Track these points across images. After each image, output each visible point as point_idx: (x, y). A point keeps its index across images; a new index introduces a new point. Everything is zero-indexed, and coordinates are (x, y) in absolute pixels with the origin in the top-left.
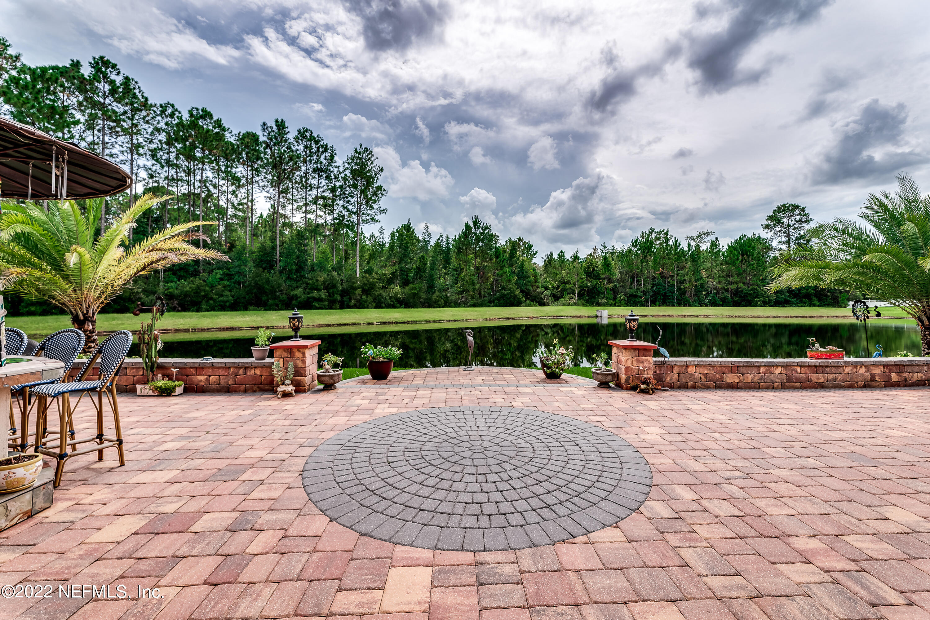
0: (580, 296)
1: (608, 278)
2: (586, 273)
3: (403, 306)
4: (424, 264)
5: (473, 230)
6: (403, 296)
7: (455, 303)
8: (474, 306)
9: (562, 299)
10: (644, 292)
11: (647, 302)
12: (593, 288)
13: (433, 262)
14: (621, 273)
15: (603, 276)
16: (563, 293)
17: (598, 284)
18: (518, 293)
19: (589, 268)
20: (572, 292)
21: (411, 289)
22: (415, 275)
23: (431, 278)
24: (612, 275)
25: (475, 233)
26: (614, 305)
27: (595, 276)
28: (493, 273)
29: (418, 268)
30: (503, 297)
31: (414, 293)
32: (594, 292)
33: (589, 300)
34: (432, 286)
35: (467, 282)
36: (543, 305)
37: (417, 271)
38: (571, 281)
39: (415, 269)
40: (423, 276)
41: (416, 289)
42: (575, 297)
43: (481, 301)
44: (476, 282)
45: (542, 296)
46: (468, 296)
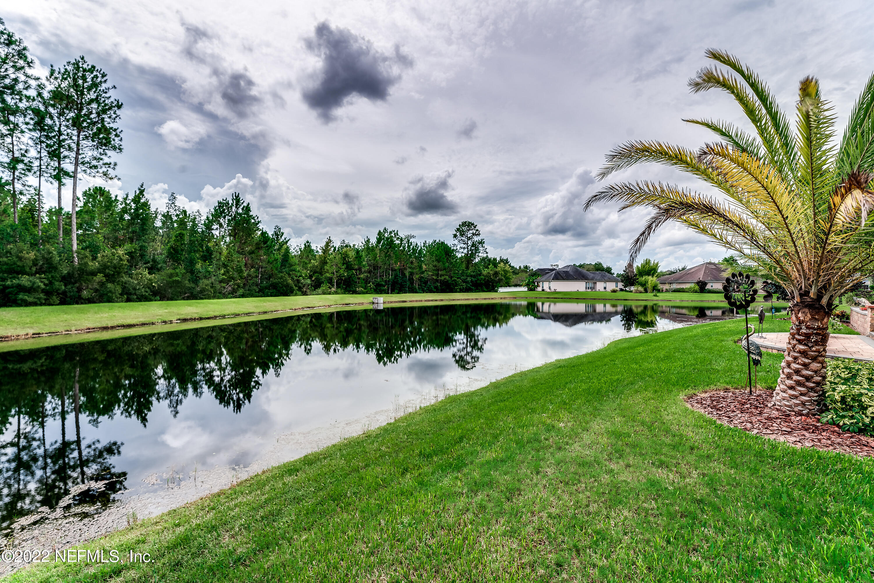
1: (360, 269)
2: (343, 264)
3: (158, 298)
4: (182, 244)
5: (234, 208)
6: (158, 285)
7: (220, 293)
8: (243, 296)
9: (323, 287)
10: (386, 281)
11: (388, 290)
12: (350, 277)
13: (191, 242)
14: (369, 265)
15: (356, 267)
16: (323, 283)
17: (353, 274)
18: (290, 281)
19: (345, 259)
20: (330, 281)
21: (171, 276)
22: (167, 257)
23: (192, 262)
24: (364, 266)
25: (236, 212)
26: (367, 293)
27: (349, 267)
28: (261, 259)
29: (174, 249)
30: (274, 286)
31: (176, 280)
32: (350, 282)
33: (346, 288)
34: (192, 272)
35: (233, 268)
36: (305, 294)
37: (171, 253)
38: (330, 270)
39: (169, 250)
40: (180, 259)
41: (177, 275)
42: (333, 286)
43: (249, 290)
44: (244, 269)
45: (300, 284)
46: (234, 285)
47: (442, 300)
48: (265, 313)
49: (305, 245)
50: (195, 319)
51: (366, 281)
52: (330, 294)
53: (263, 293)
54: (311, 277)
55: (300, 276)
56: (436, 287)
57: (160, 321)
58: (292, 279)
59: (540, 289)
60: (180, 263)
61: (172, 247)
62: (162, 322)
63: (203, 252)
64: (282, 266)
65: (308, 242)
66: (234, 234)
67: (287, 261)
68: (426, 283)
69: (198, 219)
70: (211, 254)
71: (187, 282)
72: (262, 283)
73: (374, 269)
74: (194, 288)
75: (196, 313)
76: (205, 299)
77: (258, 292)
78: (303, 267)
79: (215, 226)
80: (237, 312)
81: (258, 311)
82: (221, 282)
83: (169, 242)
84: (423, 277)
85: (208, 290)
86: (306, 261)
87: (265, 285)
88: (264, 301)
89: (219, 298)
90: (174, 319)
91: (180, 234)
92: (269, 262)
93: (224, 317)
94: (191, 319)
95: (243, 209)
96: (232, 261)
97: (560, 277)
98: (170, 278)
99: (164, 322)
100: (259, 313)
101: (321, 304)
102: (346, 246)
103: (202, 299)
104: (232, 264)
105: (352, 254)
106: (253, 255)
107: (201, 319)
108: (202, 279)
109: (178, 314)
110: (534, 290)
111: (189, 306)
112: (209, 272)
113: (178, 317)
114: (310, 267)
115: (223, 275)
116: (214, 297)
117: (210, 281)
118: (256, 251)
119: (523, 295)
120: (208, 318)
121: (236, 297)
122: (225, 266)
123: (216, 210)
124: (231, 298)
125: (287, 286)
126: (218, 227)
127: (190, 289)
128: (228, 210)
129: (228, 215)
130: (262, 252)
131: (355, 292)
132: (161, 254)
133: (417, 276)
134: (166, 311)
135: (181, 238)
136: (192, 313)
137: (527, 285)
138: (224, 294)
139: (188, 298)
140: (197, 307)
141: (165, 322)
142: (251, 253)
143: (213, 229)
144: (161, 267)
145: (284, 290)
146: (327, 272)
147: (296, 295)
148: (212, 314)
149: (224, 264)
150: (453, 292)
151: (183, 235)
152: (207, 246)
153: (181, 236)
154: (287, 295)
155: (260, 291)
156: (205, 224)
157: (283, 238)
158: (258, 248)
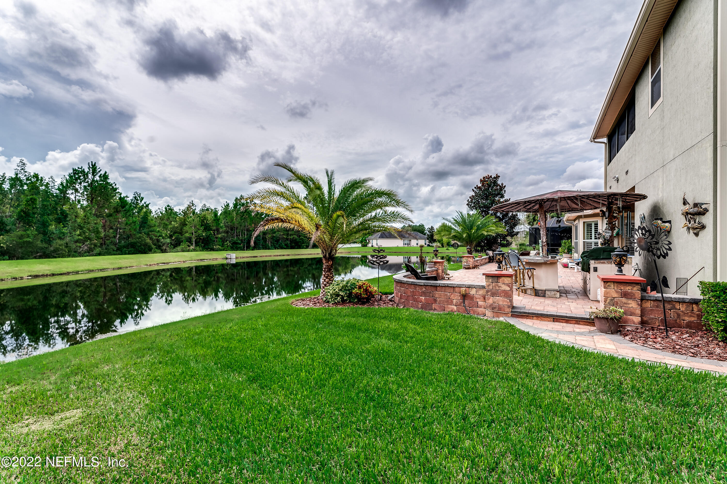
0: (197, 244)
1: (218, 230)
2: (202, 225)
3: (7, 257)
4: (33, 208)
5: (90, 176)
6: (7, 245)
7: (75, 252)
8: (99, 254)
9: (183, 246)
10: (242, 240)
11: (244, 247)
12: (208, 237)
13: (44, 207)
14: (226, 226)
15: (214, 228)
16: (182, 241)
17: (211, 234)
18: (148, 241)
19: (203, 221)
20: (189, 240)
21: (21, 237)
22: (18, 219)
23: (45, 225)
24: (221, 227)
25: (93, 180)
26: (224, 250)
27: (207, 228)
28: (119, 222)
29: (25, 213)
30: (133, 245)
31: (26, 241)
32: (208, 241)
33: (204, 246)
34: (45, 233)
35: (89, 229)
36: (164, 251)
37: (22, 216)
38: (189, 231)
39: (19, 213)
40: (32, 222)
41: (28, 236)
42: (192, 244)
43: (106, 249)
44: (101, 230)
45: (160, 243)
46: (91, 244)
47: (288, 255)
48: (120, 268)
49: (166, 208)
50: (47, 275)
51: (223, 240)
52: (188, 251)
53: (121, 251)
54: (171, 237)
55: (160, 236)
56: (286, 245)
57: (9, 278)
58: (151, 239)
59: (370, 245)
60: (31, 225)
61: (22, 211)
62: (12, 279)
63: (58, 215)
64: (140, 228)
65: (168, 206)
66: (91, 198)
67: (146, 223)
68: (277, 241)
69: (51, 184)
70: (66, 216)
71: (39, 242)
72: (119, 242)
73: (232, 230)
74: (46, 248)
75: (48, 270)
76: (59, 257)
77: (116, 251)
78: (163, 227)
79: (70, 192)
80: (91, 268)
81: (113, 267)
82: (76, 242)
83: (19, 205)
84: (274, 236)
85: (62, 249)
86: (167, 223)
87: (123, 244)
88: (120, 259)
89: (74, 256)
90: (25, 275)
91: (31, 199)
92: (127, 224)
93: (77, 273)
94: (43, 276)
95: (100, 176)
96: (89, 223)
97: (385, 236)
98: (20, 239)
99: (14, 278)
100: (114, 269)
101: (176, 260)
102: (208, 210)
103: (55, 257)
104: (88, 225)
105: (210, 217)
106: (111, 218)
107: (53, 275)
108: (56, 240)
109: (29, 272)
110: (366, 246)
111: (41, 263)
112: (63, 233)
113: (29, 274)
114: (171, 228)
115: (79, 235)
116: (69, 256)
117: (65, 242)
118: (114, 214)
119: (356, 250)
120: (61, 274)
121: (93, 255)
122: (81, 227)
123: (70, 177)
124: (87, 256)
125: (146, 245)
126: (74, 191)
127: (42, 248)
128: (84, 177)
129: (84, 181)
130: (120, 215)
131: (213, 250)
132: (10, 216)
133: (270, 236)
134: (17, 269)
135: (33, 202)
136: (45, 270)
137: (361, 242)
138: (80, 252)
139: (40, 257)
140: (49, 265)
141: (16, 279)
142: (110, 215)
143: (68, 194)
144: (10, 229)
145: (142, 248)
146: (187, 232)
147: (155, 252)
148: (65, 270)
149: (80, 226)
150: (300, 248)
151: (35, 200)
152: (62, 209)
153: (33, 201)
154: (145, 253)
155: (118, 249)
156: (59, 189)
157: (143, 202)
158: (117, 211)
